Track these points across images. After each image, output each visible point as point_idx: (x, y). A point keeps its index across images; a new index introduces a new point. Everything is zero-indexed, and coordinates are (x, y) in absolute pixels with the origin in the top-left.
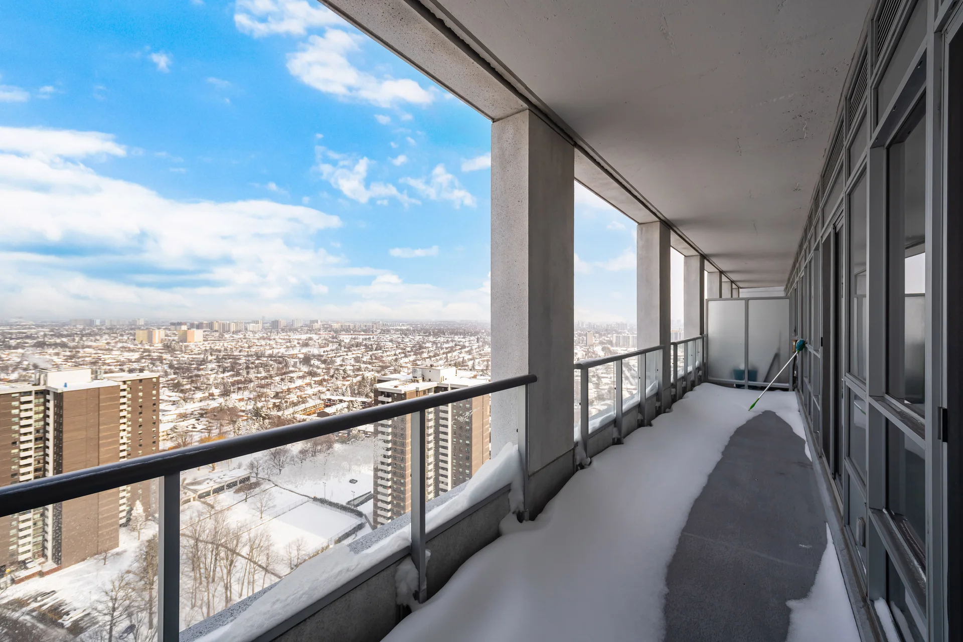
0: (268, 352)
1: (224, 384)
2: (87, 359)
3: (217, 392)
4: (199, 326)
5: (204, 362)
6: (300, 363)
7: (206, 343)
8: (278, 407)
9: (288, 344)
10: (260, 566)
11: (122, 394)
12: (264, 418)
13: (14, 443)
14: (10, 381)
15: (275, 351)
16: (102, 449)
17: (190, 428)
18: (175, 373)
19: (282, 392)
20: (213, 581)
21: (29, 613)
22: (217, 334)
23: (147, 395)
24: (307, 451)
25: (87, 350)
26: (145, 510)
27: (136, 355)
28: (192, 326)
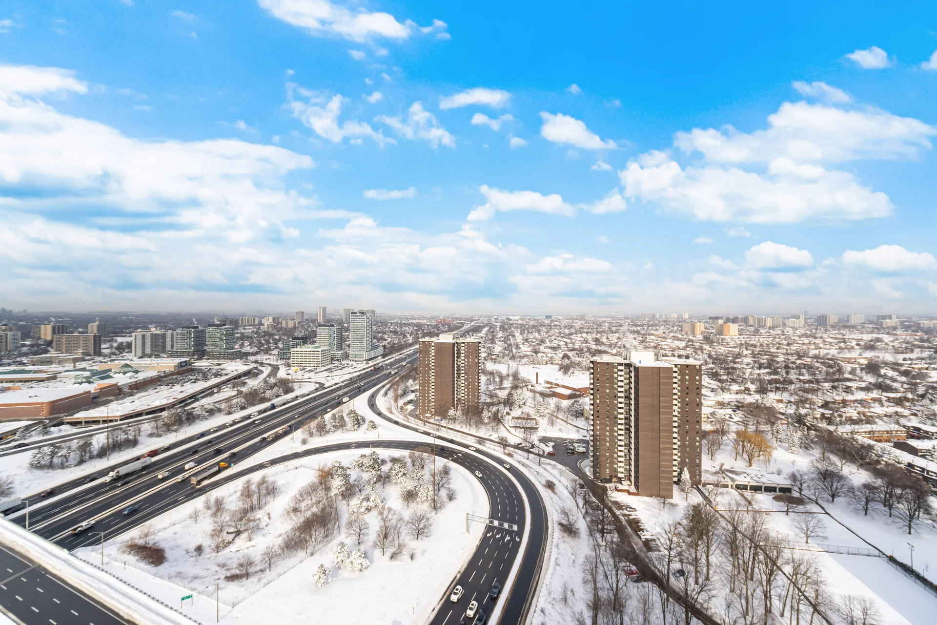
0: (813, 352)
1: (761, 381)
2: (652, 344)
3: (753, 387)
4: (734, 321)
5: (739, 355)
6: (862, 369)
7: (741, 337)
8: (830, 421)
9: (842, 345)
10: (807, 598)
11: (675, 375)
12: (809, 429)
13: (615, 396)
14: (613, 355)
15: (823, 352)
16: (662, 416)
17: (727, 417)
18: (713, 363)
19: (833, 403)
20: (752, 579)
21: (624, 515)
22: (752, 329)
23: (692, 380)
24: (876, 488)
25: (651, 337)
26: (691, 478)
27: (683, 344)
28: (728, 320)
